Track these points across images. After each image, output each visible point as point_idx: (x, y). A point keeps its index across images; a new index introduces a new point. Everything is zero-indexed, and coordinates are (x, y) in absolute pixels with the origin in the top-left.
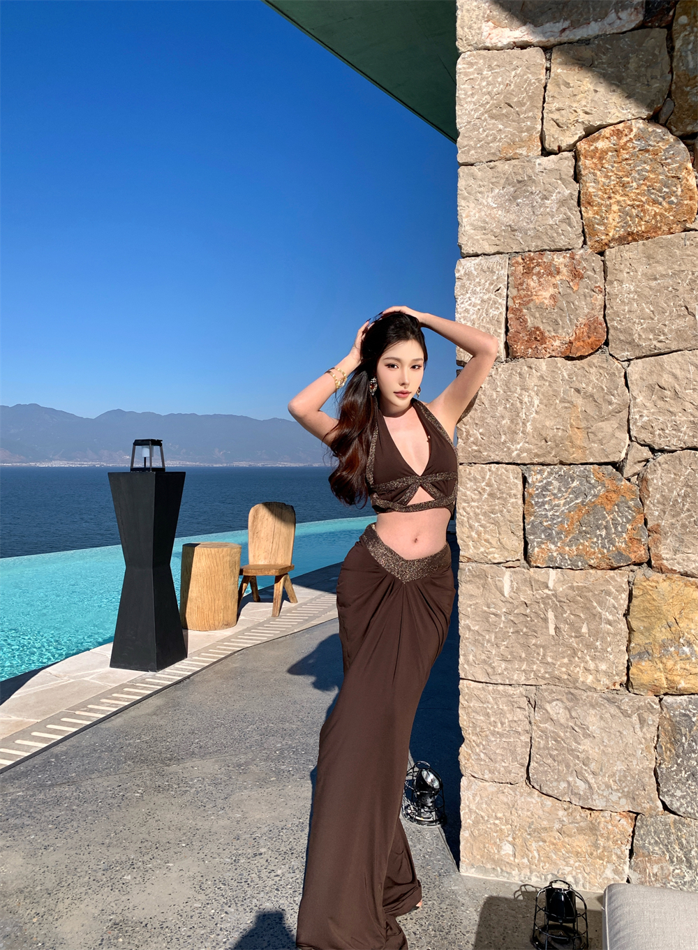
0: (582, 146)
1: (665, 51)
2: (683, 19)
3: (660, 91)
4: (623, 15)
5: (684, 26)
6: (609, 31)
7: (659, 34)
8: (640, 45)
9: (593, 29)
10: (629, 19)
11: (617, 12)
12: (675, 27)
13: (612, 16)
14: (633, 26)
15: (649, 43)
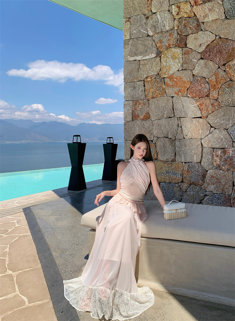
0: (145, 80)
1: (159, 62)
2: (163, 56)
3: (159, 69)
4: (152, 55)
5: (163, 57)
6: (150, 58)
7: (158, 58)
8: (155, 60)
9: (147, 57)
10: (154, 55)
11: (151, 54)
12: (161, 57)
13: (150, 55)
14: (154, 57)
15: (157, 60)
